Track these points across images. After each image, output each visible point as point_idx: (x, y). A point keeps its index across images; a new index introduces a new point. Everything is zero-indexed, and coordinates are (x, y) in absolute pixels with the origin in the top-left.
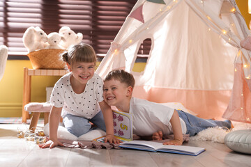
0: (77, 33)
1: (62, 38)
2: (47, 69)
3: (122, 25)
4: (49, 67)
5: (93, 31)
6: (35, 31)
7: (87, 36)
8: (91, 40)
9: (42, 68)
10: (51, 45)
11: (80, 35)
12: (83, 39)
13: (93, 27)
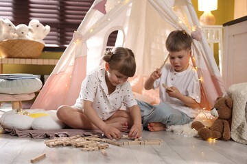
0: (45, 26)
1: (30, 30)
2: (14, 58)
3: (83, 19)
4: (16, 56)
5: (60, 24)
6: (3, 23)
7: (55, 29)
8: (59, 32)
9: (9, 57)
10: (19, 36)
11: (48, 27)
12: (51, 31)
13: (61, 20)
